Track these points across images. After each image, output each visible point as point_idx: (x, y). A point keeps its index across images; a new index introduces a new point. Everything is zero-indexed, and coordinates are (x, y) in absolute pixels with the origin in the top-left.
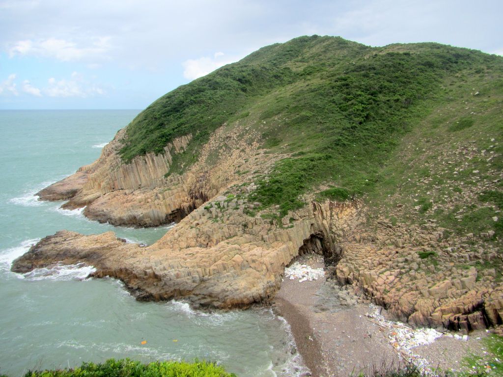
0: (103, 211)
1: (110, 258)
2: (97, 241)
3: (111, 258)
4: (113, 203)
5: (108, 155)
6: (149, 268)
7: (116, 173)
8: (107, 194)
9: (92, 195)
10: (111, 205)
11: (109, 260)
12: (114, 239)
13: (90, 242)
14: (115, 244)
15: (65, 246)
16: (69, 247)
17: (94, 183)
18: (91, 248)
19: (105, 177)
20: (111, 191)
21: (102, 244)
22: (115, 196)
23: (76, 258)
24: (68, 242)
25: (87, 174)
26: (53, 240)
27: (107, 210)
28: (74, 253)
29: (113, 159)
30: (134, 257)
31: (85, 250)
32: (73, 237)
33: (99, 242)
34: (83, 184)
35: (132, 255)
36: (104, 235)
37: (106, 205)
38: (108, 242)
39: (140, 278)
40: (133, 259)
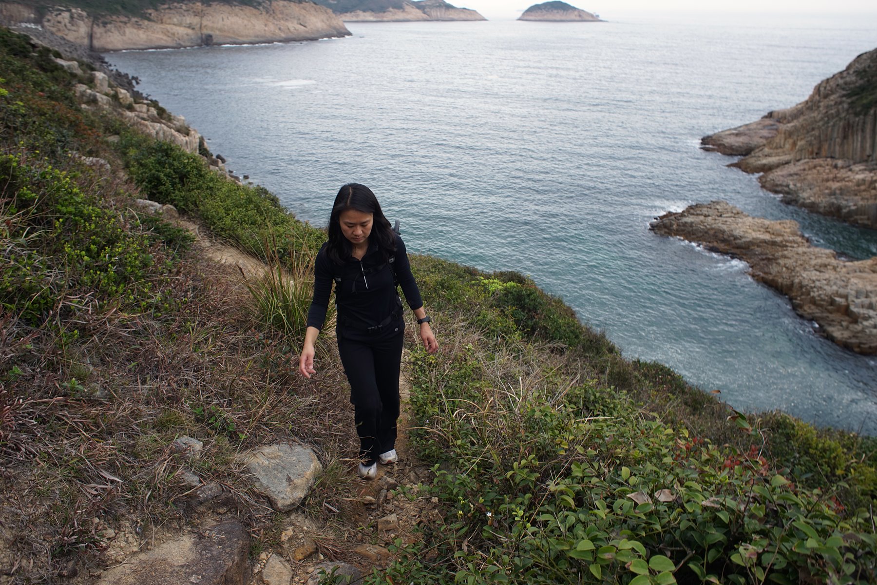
0: (788, 186)
1: (780, 261)
2: (767, 230)
3: (782, 262)
4: (809, 177)
5: (826, 96)
6: (841, 296)
7: (830, 129)
8: (802, 161)
9: (777, 158)
10: (805, 179)
11: (777, 263)
12: (794, 234)
13: (755, 228)
14: (794, 242)
15: (719, 224)
16: (725, 227)
17: (785, 139)
18: (755, 236)
19: (808, 132)
20: (811, 157)
21: (773, 236)
22: (815, 167)
23: (729, 245)
24: (725, 219)
25: (778, 124)
26: (705, 211)
27: (795, 185)
28: (729, 237)
29: (832, 103)
30: (820, 272)
31: (745, 237)
32: (733, 215)
33: (769, 232)
34: (766, 138)
35: (817, 267)
36: (780, 224)
37: (795, 177)
38: (783, 236)
39: (822, 306)
40: (818, 273)
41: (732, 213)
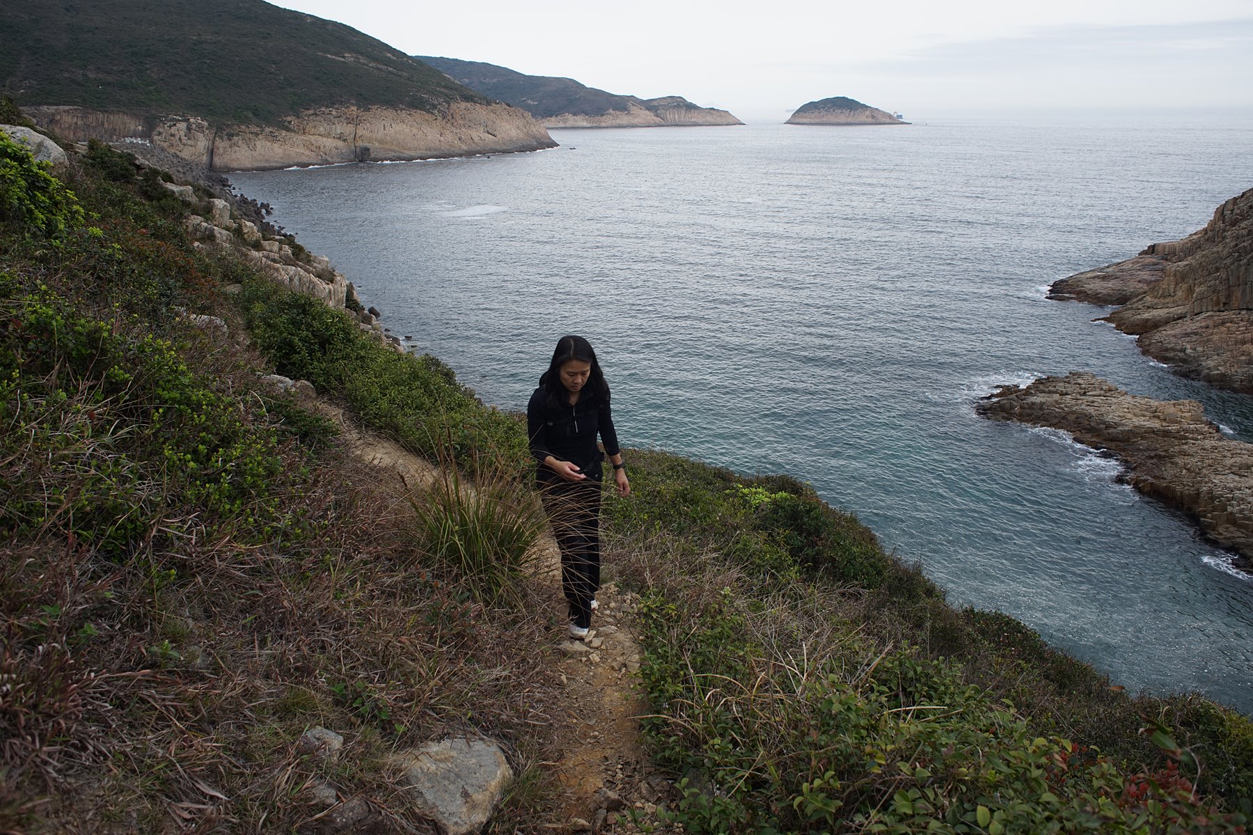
0: (1184, 350)
1: (1177, 460)
2: (1155, 414)
3: (1180, 461)
4: (1215, 338)
5: (1234, 223)
7: (1243, 268)
8: (1204, 315)
9: (1166, 310)
10: (1208, 340)
11: (1172, 463)
12: (1197, 420)
13: (1137, 411)
14: (1197, 431)
15: (1083, 406)
16: (1091, 410)
17: (1177, 284)
18: (1137, 424)
19: (1210, 274)
20: (1215, 309)
21: (1164, 424)
22: (1223, 323)
23: (1098, 436)
24: (1091, 399)
25: (1165, 263)
26: (1060, 387)
27: (1195, 349)
28: (1098, 424)
29: (1245, 232)
30: (1241, 476)
31: (1123, 425)
32: (1102, 392)
33: (1158, 417)
34: (1148, 283)
35: (1234, 469)
36: (1174, 405)
37: (1194, 338)
38: (1180, 422)
39: (1246, 527)
40: (1237, 478)
41: (1102, 389)
